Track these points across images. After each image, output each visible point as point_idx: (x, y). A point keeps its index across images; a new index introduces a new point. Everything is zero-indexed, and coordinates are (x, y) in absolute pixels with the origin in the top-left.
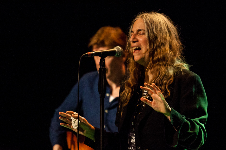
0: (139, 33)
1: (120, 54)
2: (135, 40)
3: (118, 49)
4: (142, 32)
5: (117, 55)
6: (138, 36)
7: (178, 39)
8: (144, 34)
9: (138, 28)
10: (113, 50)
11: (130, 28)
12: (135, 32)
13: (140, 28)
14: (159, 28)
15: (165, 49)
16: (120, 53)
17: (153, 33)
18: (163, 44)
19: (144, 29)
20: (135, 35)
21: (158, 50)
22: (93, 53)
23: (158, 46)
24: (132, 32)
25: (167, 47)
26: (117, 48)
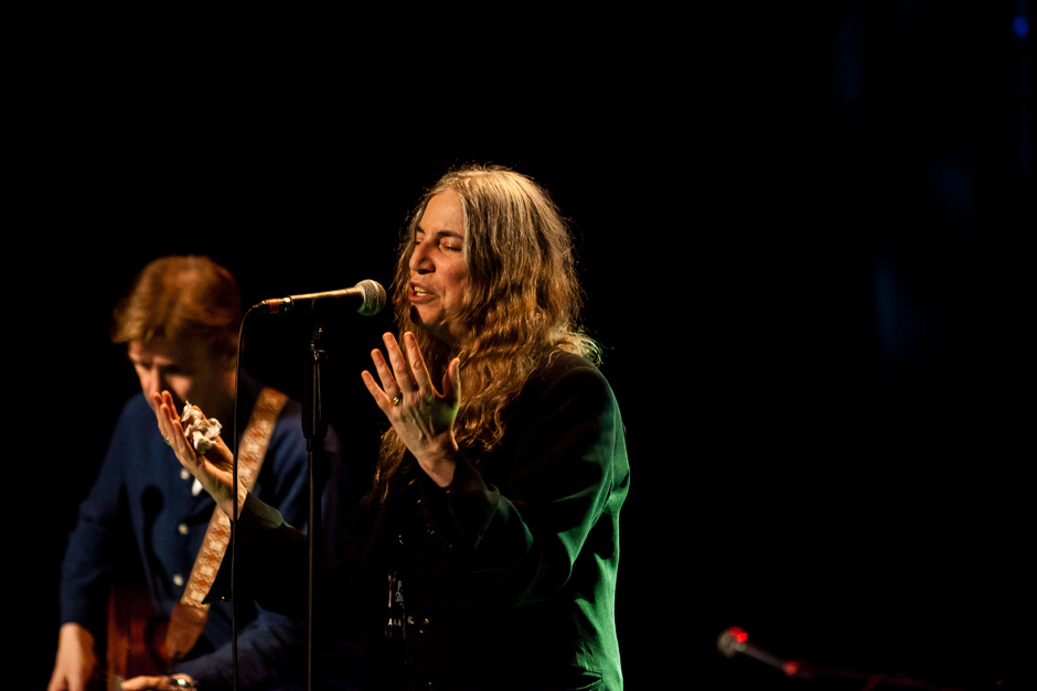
0: (443, 240)
1: (374, 307)
2: (425, 266)
3: (369, 289)
4: (450, 241)
5: (367, 309)
6: (436, 250)
7: (571, 270)
8: (457, 249)
9: (441, 226)
10: (350, 290)
11: (414, 215)
12: (428, 237)
13: (448, 229)
14: (509, 230)
15: (523, 304)
16: (375, 301)
17: (490, 250)
18: (518, 288)
19: (458, 232)
20: (428, 247)
21: (500, 308)
22: (285, 303)
23: (502, 295)
24: (419, 229)
25: (531, 297)
26: (364, 286)
